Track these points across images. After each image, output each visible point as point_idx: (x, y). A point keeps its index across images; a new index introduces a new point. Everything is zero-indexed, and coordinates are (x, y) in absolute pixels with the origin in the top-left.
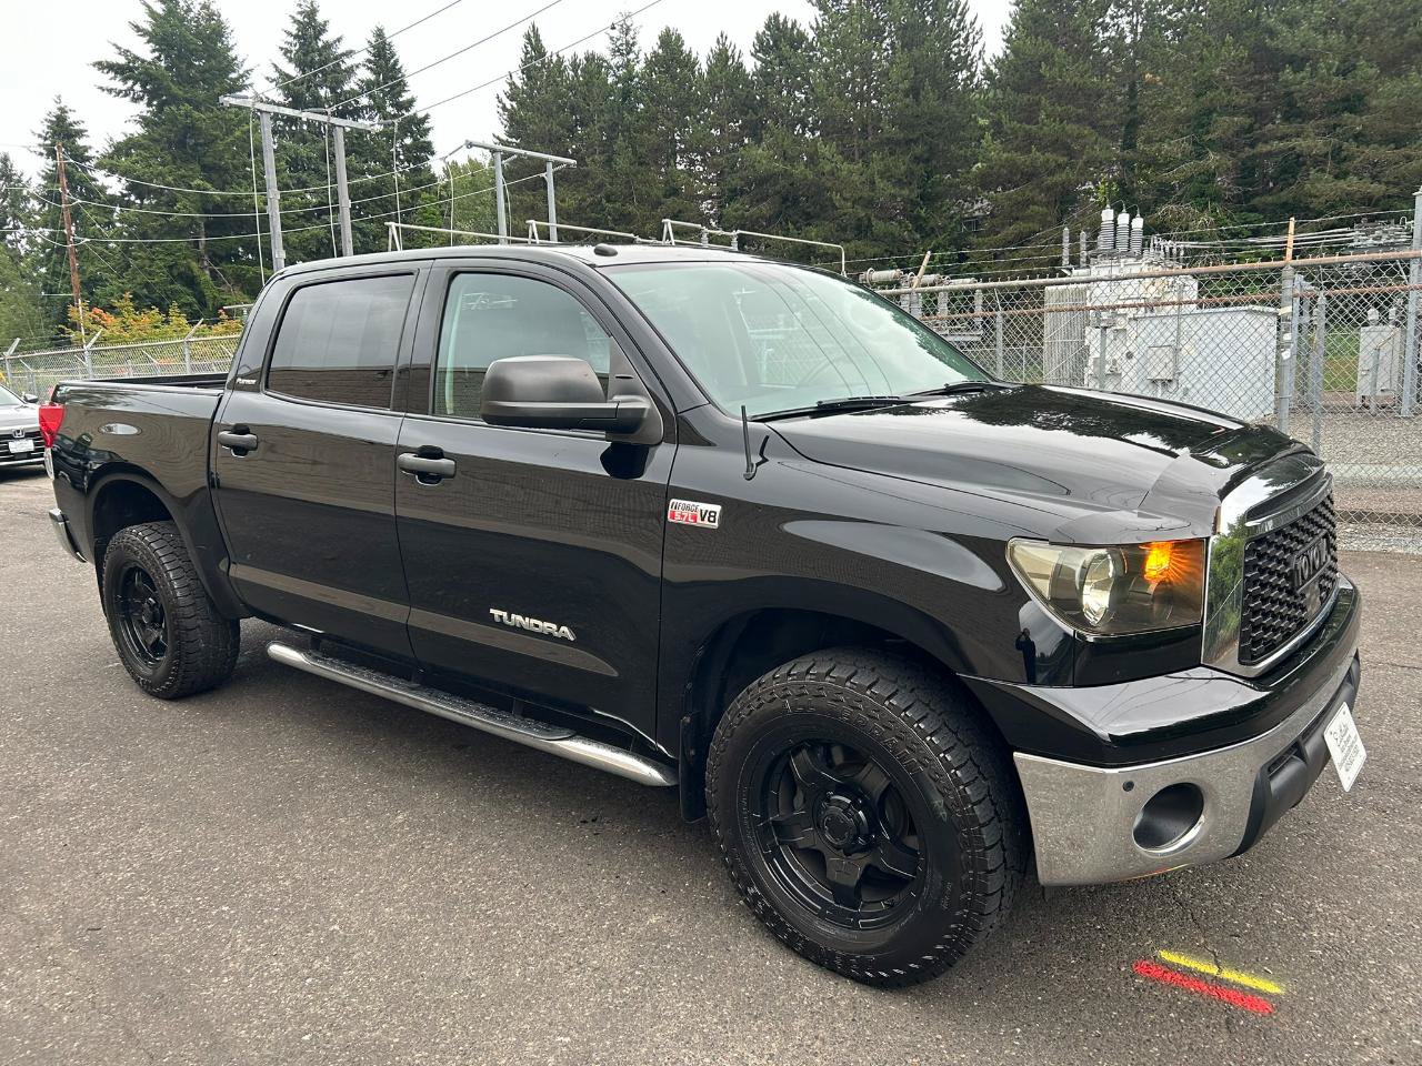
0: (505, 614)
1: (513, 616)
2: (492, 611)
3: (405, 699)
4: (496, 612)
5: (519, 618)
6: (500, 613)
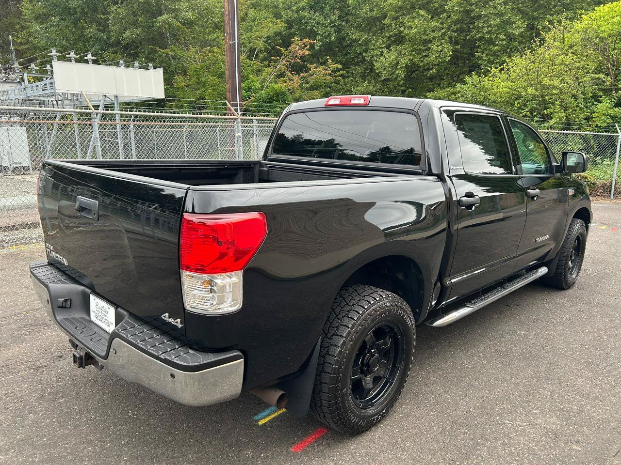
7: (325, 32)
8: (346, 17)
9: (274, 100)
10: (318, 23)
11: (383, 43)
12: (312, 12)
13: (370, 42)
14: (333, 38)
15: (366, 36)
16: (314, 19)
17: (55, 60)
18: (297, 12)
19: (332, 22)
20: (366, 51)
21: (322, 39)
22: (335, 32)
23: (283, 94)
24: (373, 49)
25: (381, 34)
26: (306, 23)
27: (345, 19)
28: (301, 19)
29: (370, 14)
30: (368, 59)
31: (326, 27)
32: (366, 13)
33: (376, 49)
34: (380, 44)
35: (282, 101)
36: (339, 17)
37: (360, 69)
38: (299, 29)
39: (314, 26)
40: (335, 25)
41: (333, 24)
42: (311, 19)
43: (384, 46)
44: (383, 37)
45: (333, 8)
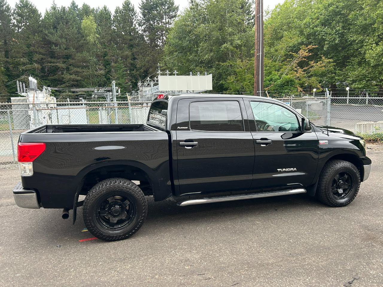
0: (281, 169)
1: (283, 169)
2: (278, 170)
3: (247, 197)
4: (279, 170)
5: (285, 169)
6: (280, 169)
7: (331, 39)
8: (348, 26)
9: (286, 85)
10: (327, 33)
11: (374, 40)
12: (323, 27)
13: (364, 41)
14: (337, 42)
15: (362, 37)
16: (324, 31)
17: (160, 75)
18: (313, 29)
19: (336, 31)
20: (361, 47)
21: (329, 43)
22: (339, 37)
23: (291, 81)
24: (366, 46)
25: (373, 34)
26: (319, 34)
27: (347, 28)
28: (315, 32)
29: (364, 22)
30: (362, 52)
31: (332, 35)
32: (362, 22)
33: (368, 45)
34: (371, 42)
35: (290, 86)
36: (343, 27)
37: (357, 60)
38: (314, 39)
39: (323, 35)
40: (339, 33)
41: (338, 33)
42: (321, 31)
43: (374, 42)
44: (374, 36)
45: (339, 22)
